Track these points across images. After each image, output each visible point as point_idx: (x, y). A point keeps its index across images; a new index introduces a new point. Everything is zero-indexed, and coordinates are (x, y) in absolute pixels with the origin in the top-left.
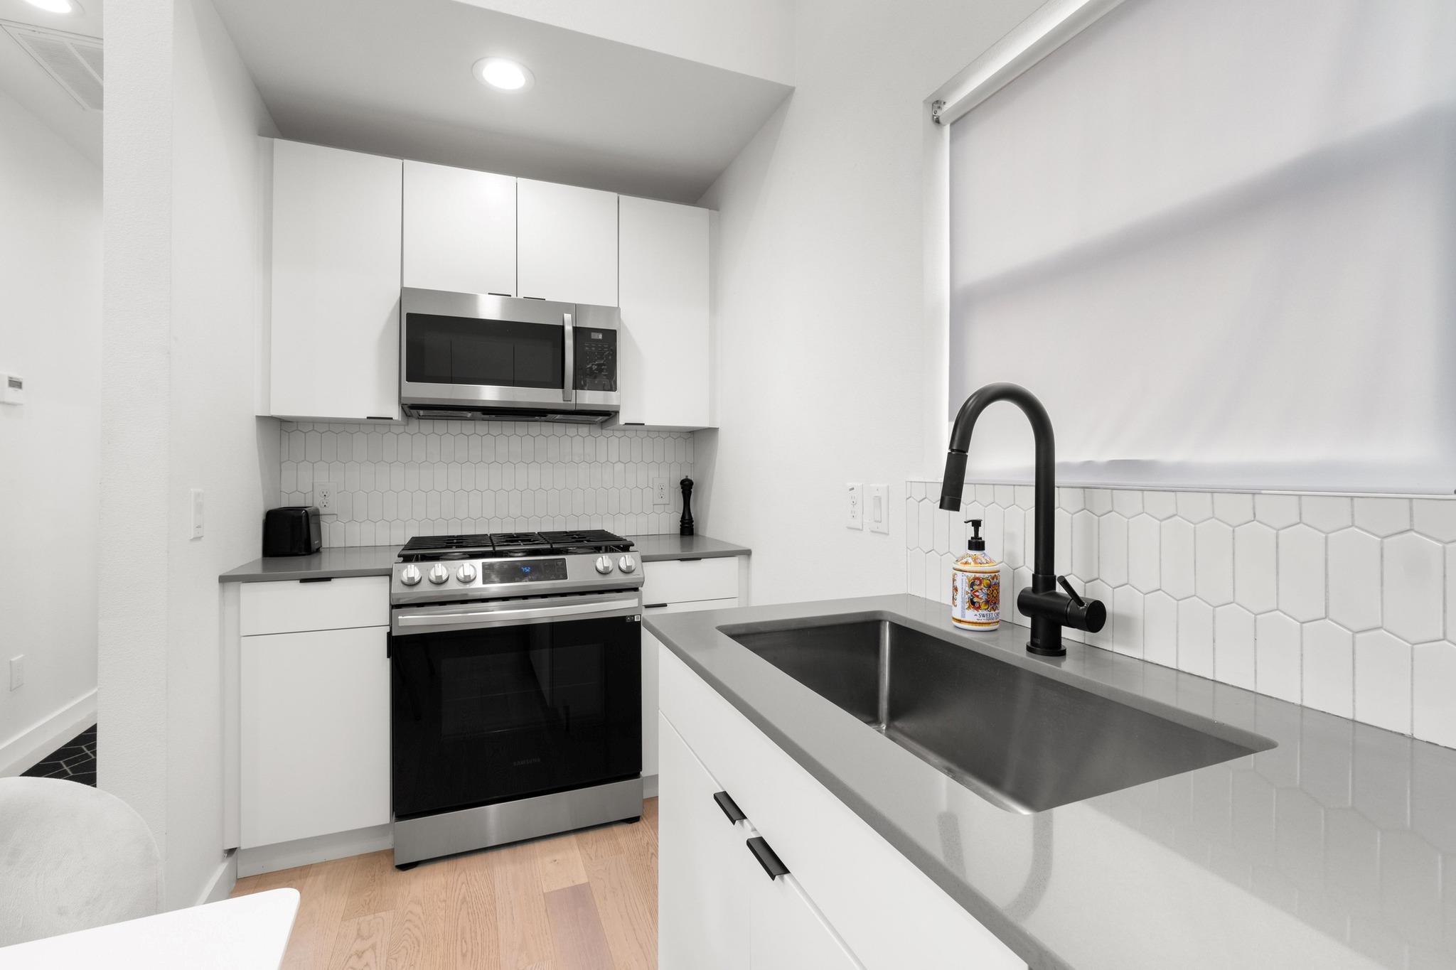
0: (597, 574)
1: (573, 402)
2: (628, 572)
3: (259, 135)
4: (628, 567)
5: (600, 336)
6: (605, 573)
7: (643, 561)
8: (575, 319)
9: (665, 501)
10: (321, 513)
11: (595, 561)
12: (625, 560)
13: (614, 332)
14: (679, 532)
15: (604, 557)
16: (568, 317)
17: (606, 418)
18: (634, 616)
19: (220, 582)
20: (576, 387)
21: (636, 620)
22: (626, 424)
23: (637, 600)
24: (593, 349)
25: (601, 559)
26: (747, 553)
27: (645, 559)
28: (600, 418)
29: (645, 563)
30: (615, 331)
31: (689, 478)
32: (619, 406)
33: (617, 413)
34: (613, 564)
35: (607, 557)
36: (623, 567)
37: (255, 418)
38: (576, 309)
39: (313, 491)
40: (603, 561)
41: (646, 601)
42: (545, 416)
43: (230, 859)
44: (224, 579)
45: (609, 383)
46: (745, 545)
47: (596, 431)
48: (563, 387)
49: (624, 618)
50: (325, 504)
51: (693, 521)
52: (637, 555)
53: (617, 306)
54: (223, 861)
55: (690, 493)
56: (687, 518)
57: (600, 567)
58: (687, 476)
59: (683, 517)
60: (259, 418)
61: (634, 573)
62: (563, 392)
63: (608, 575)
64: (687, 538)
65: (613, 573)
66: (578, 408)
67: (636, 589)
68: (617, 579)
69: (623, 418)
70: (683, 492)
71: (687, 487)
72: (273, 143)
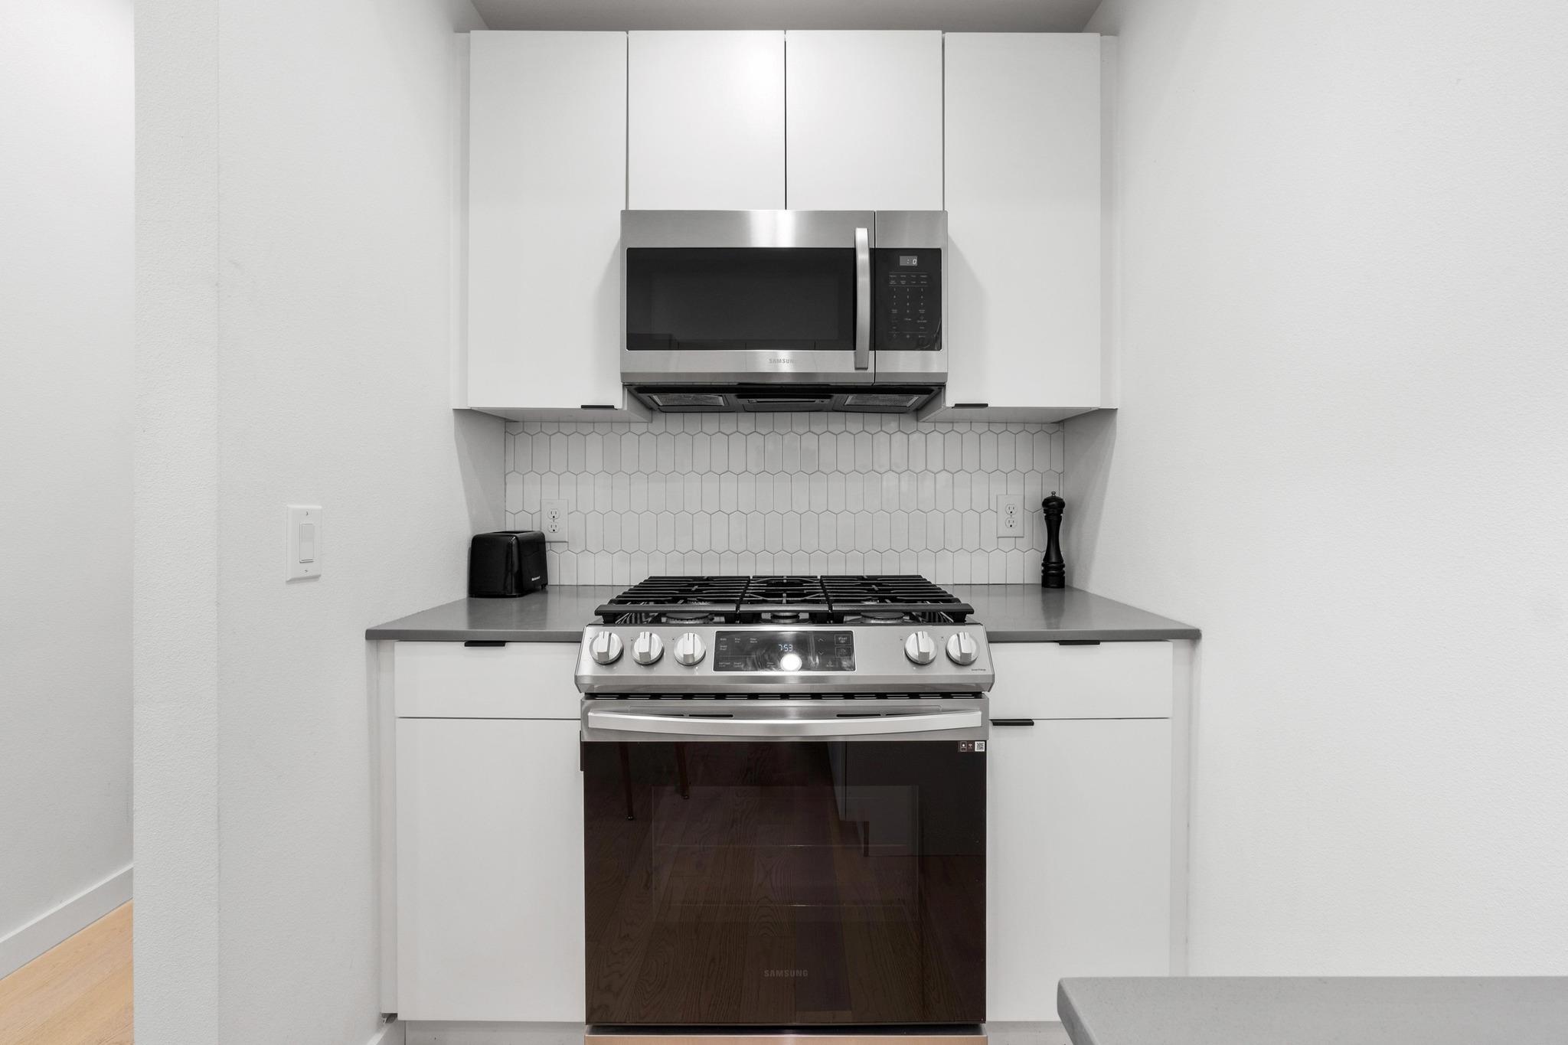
0: (908, 662)
1: (871, 370)
2: (963, 662)
3: (456, 32)
4: (963, 655)
5: (915, 262)
6: (921, 662)
7: (990, 642)
8: (873, 236)
9: (1017, 531)
10: (546, 540)
11: (903, 639)
12: (960, 640)
13: (937, 252)
14: (1040, 582)
15: (920, 633)
16: (862, 235)
17: (925, 397)
18: (973, 742)
19: (368, 638)
20: (875, 346)
21: (976, 750)
22: (957, 406)
23: (980, 713)
24: (903, 282)
25: (914, 635)
26: (1192, 636)
27: (993, 638)
28: (915, 398)
29: (992, 644)
30: (939, 251)
31: (1057, 495)
32: (945, 375)
33: (942, 386)
34: (937, 647)
35: (925, 633)
36: (955, 653)
37: (452, 413)
38: (875, 220)
39: (540, 511)
40: (920, 640)
41: (995, 713)
42: (830, 397)
43: (390, 1025)
44: (375, 636)
45: (930, 339)
46: (1187, 619)
47: (909, 423)
48: (854, 349)
49: (956, 744)
50: (554, 528)
51: (1064, 566)
52: (980, 632)
53: (942, 209)
54: (379, 1028)
55: (1060, 519)
56: (1054, 559)
57: (913, 653)
58: (1054, 493)
59: (1047, 558)
60: (456, 411)
61: (974, 666)
62: (855, 355)
63: (927, 667)
64: (1054, 594)
65: (935, 664)
66: (880, 380)
67: (977, 695)
68: (942, 673)
69: (953, 396)
70: (1047, 518)
71: (1054, 511)
72: (469, 38)
